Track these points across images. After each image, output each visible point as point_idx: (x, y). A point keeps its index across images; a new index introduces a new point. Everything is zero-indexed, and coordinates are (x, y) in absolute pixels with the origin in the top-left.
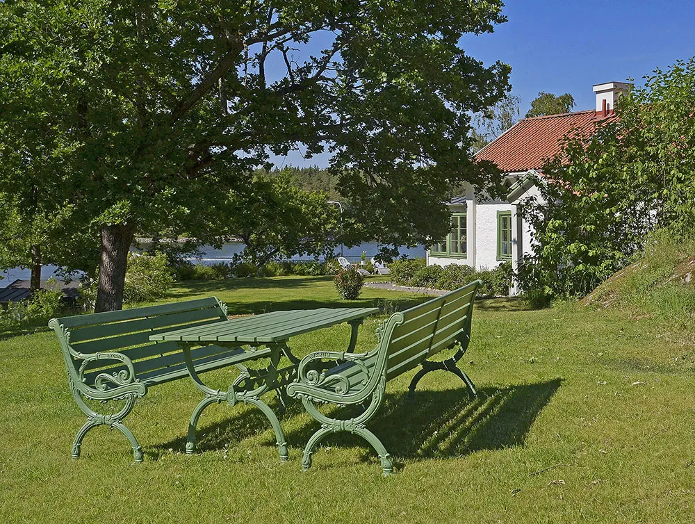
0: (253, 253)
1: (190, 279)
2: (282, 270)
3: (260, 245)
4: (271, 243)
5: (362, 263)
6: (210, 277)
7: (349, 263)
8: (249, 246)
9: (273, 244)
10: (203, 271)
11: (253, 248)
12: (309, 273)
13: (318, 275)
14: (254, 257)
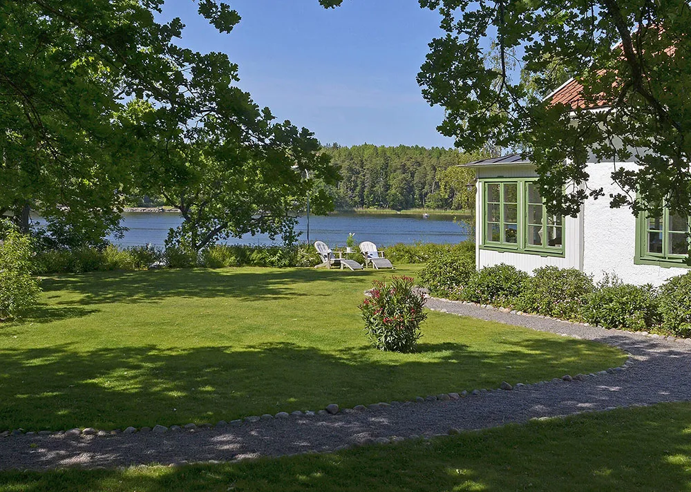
0: (193, 228)
1: (96, 269)
2: (233, 258)
3: (203, 218)
4: (215, 218)
5: (348, 250)
6: (127, 269)
7: (330, 251)
8: (188, 220)
9: (218, 218)
10: (116, 258)
11: (192, 223)
12: (272, 264)
13: (285, 266)
14: (195, 235)
